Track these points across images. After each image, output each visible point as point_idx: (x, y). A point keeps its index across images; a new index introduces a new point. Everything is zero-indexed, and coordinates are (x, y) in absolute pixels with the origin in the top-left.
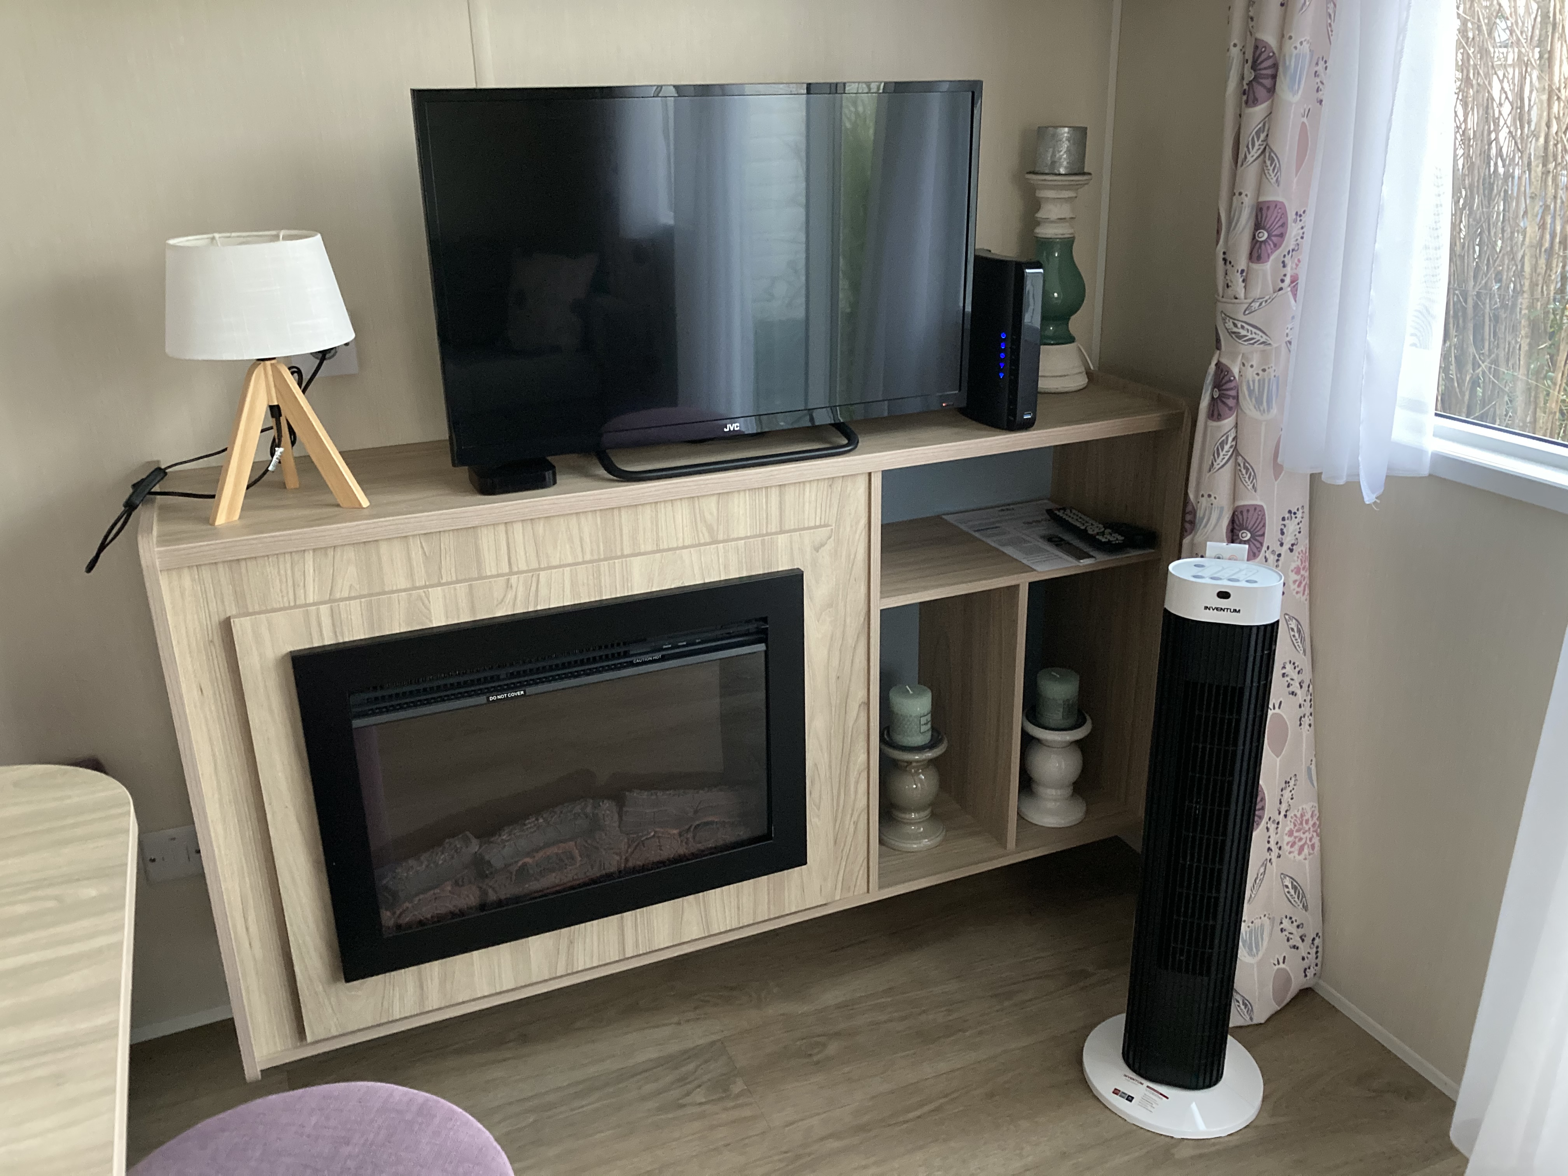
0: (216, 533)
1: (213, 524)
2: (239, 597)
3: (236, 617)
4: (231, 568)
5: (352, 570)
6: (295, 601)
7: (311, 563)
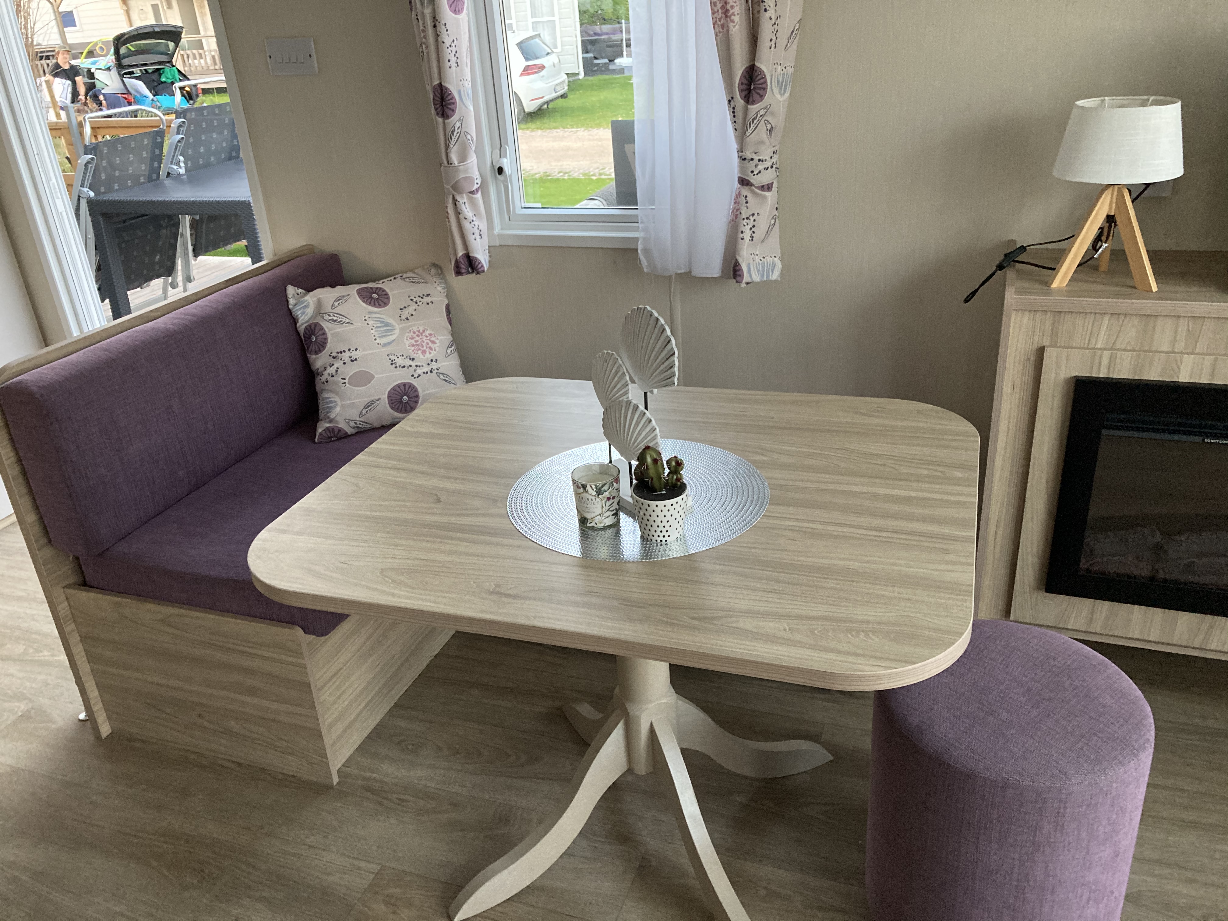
0: (1049, 292)
1: (1049, 287)
2: (1054, 333)
3: (1048, 347)
4: (1054, 316)
5: (1133, 332)
6: (1088, 344)
7: (1107, 322)
